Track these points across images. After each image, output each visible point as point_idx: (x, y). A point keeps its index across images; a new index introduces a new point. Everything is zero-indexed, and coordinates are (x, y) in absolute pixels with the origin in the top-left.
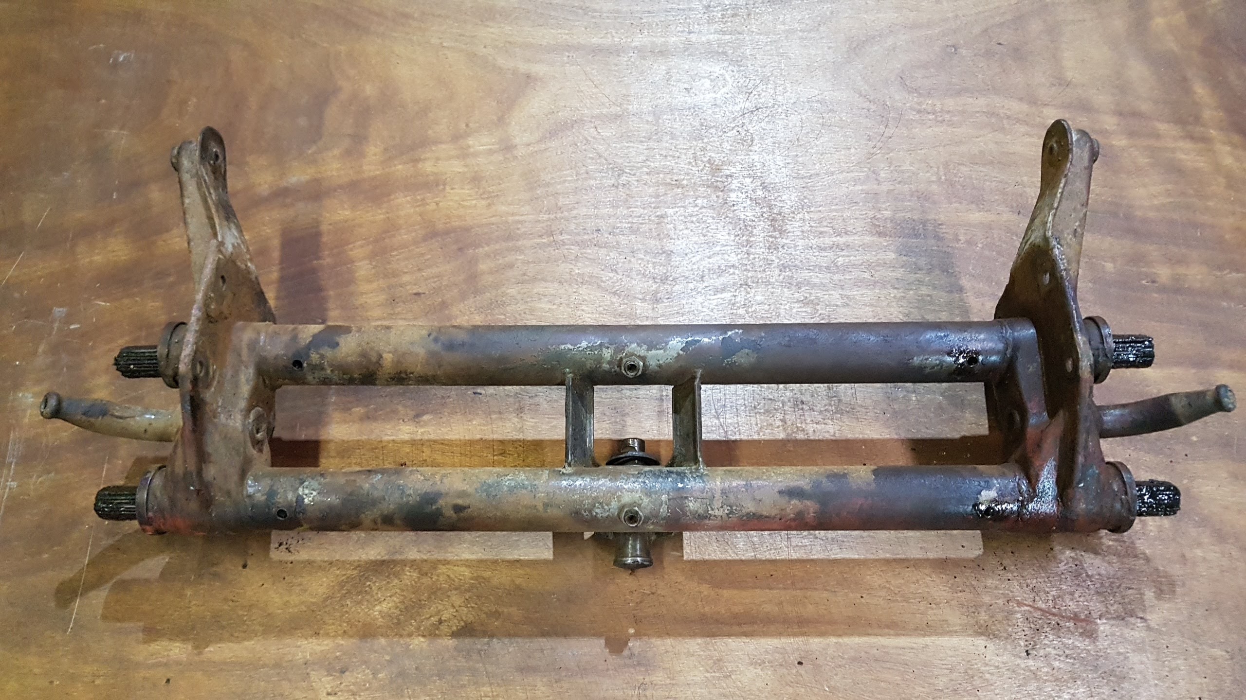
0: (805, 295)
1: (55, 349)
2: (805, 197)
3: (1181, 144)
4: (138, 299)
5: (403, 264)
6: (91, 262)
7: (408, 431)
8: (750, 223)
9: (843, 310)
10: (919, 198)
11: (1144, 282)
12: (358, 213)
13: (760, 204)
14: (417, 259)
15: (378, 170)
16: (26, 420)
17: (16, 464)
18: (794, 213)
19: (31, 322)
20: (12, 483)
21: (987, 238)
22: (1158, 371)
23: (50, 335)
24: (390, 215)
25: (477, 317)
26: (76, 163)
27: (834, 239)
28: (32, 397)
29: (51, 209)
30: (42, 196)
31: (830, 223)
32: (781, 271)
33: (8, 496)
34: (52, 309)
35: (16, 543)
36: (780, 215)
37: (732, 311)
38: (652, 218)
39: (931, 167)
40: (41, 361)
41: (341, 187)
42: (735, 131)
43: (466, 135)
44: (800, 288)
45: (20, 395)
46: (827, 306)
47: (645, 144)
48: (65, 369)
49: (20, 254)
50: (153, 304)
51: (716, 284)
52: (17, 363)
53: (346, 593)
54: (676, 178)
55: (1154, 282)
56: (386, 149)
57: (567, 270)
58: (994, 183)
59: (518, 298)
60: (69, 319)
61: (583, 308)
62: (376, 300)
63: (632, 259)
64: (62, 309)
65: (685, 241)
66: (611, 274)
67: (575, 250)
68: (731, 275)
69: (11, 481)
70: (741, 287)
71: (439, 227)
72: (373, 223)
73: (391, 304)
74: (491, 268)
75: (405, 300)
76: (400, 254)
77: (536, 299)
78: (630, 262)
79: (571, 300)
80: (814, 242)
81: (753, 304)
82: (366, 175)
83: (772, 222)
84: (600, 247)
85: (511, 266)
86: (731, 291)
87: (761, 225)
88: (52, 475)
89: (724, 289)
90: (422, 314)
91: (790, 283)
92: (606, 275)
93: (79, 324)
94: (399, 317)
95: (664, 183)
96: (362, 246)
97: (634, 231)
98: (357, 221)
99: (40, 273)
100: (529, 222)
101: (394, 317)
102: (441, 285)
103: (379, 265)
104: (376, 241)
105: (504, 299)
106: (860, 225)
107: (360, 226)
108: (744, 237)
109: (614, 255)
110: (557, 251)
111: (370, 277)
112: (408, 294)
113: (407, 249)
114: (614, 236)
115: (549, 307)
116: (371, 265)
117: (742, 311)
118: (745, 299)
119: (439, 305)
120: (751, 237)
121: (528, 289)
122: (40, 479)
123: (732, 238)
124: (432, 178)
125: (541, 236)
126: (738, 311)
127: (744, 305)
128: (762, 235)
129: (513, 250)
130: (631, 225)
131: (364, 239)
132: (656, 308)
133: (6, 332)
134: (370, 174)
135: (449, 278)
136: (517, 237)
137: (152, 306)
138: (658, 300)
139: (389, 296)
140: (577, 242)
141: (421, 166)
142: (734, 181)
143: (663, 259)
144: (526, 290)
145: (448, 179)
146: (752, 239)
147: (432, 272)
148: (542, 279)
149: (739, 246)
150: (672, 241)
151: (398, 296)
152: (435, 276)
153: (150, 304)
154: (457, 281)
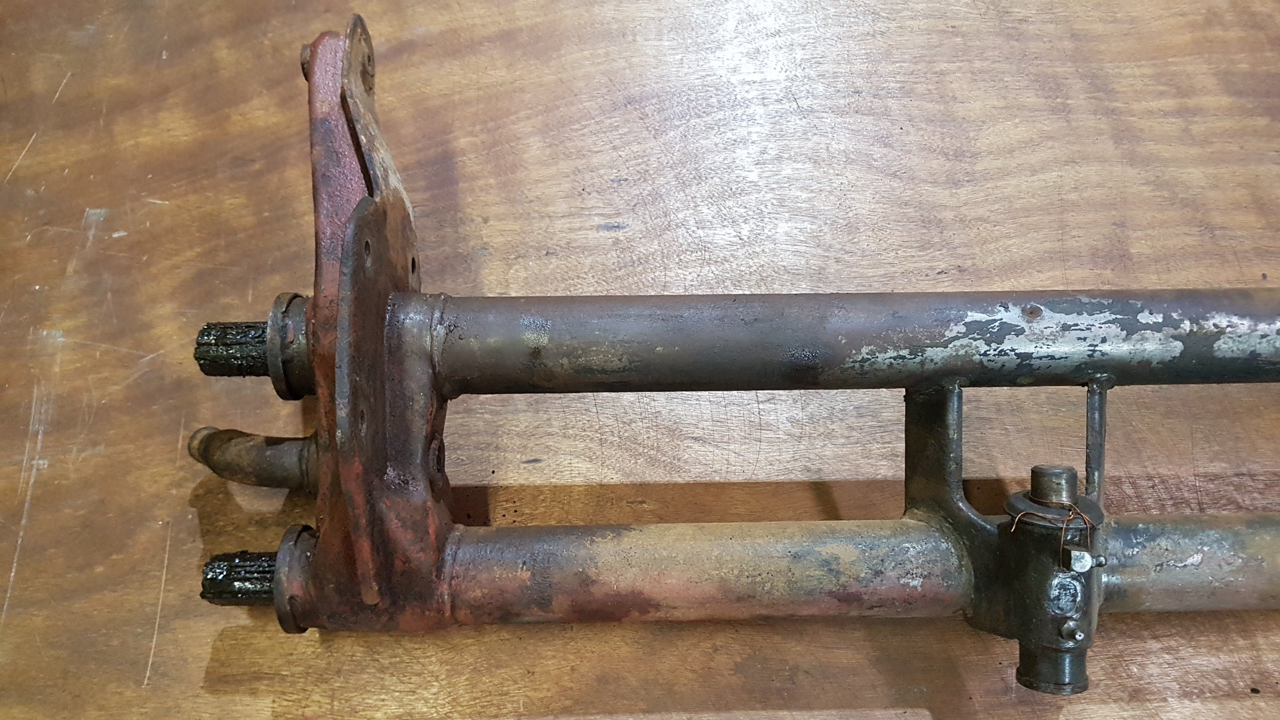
0: (1157, 174)
1: (93, 267)
4: (210, 194)
5: (590, 141)
6: (137, 145)
12: (517, 73)
14: (608, 134)
15: (537, 16)
16: (57, 369)
17: (46, 433)
19: (52, 231)
20: (41, 462)
23: (83, 246)
24: (564, 76)
25: (705, 210)
26: (105, 13)
28: (62, 336)
29: (72, 75)
30: (58, 57)
31: (1171, 80)
33: (35, 482)
34: (85, 211)
35: (52, 550)
36: (1102, 70)
37: (1061, 198)
38: (929, 76)
40: (72, 284)
41: (489, 39)
45: (45, 333)
48: (109, 295)
49: (33, 135)
50: (232, 201)
51: (1033, 162)
52: (37, 287)
54: (952, 24)
57: (823, 146)
59: (760, 183)
60: (109, 225)
61: (853, 196)
62: (558, 189)
63: (912, 130)
64: (99, 211)
65: (978, 105)
66: (885, 149)
67: (829, 119)
68: (1050, 148)
69: (39, 459)
70: (1066, 165)
71: (635, 91)
72: (540, 86)
73: (580, 195)
74: (716, 145)
75: (599, 190)
76: (585, 127)
77: (786, 185)
78: (908, 133)
79: (834, 185)
80: (1154, 105)
81: (1086, 187)
82: (521, 23)
83: (1091, 79)
84: (863, 114)
85: (744, 141)
86: (1055, 171)
87: (1077, 85)
88: (101, 448)
89: (1044, 167)
90: (628, 208)
91: (1132, 160)
92: (878, 151)
93: (125, 231)
94: (594, 213)
95: (938, 30)
96: (528, 118)
97: (907, 92)
98: (517, 84)
99: (63, 162)
100: (760, 83)
101: (587, 213)
102: (648, 168)
103: (556, 142)
104: (547, 110)
105: (740, 185)
106: (1211, 82)
107: (522, 90)
108: (1059, 100)
109: (884, 124)
110: (805, 120)
111: (545, 159)
112: (603, 181)
113: (593, 121)
114: (880, 99)
115: (805, 196)
116: (545, 142)
117: (1073, 196)
118: (1076, 181)
119: (649, 195)
120: (1067, 99)
121: (772, 171)
122: (83, 455)
123: (1042, 100)
124: (615, 26)
125: (779, 101)
126: (1069, 197)
127: (1075, 188)
128: (1082, 97)
129: (742, 120)
130: (902, 85)
131: (531, 109)
132: (956, 193)
133: (17, 244)
134: (528, 22)
135: (658, 158)
136: (747, 102)
137: (231, 204)
138: (957, 184)
139: (576, 184)
140: (830, 108)
141: (598, 11)
142: (1031, 27)
143: (953, 128)
144: (769, 173)
145: (638, 27)
146: (1069, 102)
147: (633, 151)
148: (790, 158)
149: (1053, 110)
150: (961, 104)
151: (589, 183)
152: (639, 156)
153: (228, 202)
154: (671, 162)
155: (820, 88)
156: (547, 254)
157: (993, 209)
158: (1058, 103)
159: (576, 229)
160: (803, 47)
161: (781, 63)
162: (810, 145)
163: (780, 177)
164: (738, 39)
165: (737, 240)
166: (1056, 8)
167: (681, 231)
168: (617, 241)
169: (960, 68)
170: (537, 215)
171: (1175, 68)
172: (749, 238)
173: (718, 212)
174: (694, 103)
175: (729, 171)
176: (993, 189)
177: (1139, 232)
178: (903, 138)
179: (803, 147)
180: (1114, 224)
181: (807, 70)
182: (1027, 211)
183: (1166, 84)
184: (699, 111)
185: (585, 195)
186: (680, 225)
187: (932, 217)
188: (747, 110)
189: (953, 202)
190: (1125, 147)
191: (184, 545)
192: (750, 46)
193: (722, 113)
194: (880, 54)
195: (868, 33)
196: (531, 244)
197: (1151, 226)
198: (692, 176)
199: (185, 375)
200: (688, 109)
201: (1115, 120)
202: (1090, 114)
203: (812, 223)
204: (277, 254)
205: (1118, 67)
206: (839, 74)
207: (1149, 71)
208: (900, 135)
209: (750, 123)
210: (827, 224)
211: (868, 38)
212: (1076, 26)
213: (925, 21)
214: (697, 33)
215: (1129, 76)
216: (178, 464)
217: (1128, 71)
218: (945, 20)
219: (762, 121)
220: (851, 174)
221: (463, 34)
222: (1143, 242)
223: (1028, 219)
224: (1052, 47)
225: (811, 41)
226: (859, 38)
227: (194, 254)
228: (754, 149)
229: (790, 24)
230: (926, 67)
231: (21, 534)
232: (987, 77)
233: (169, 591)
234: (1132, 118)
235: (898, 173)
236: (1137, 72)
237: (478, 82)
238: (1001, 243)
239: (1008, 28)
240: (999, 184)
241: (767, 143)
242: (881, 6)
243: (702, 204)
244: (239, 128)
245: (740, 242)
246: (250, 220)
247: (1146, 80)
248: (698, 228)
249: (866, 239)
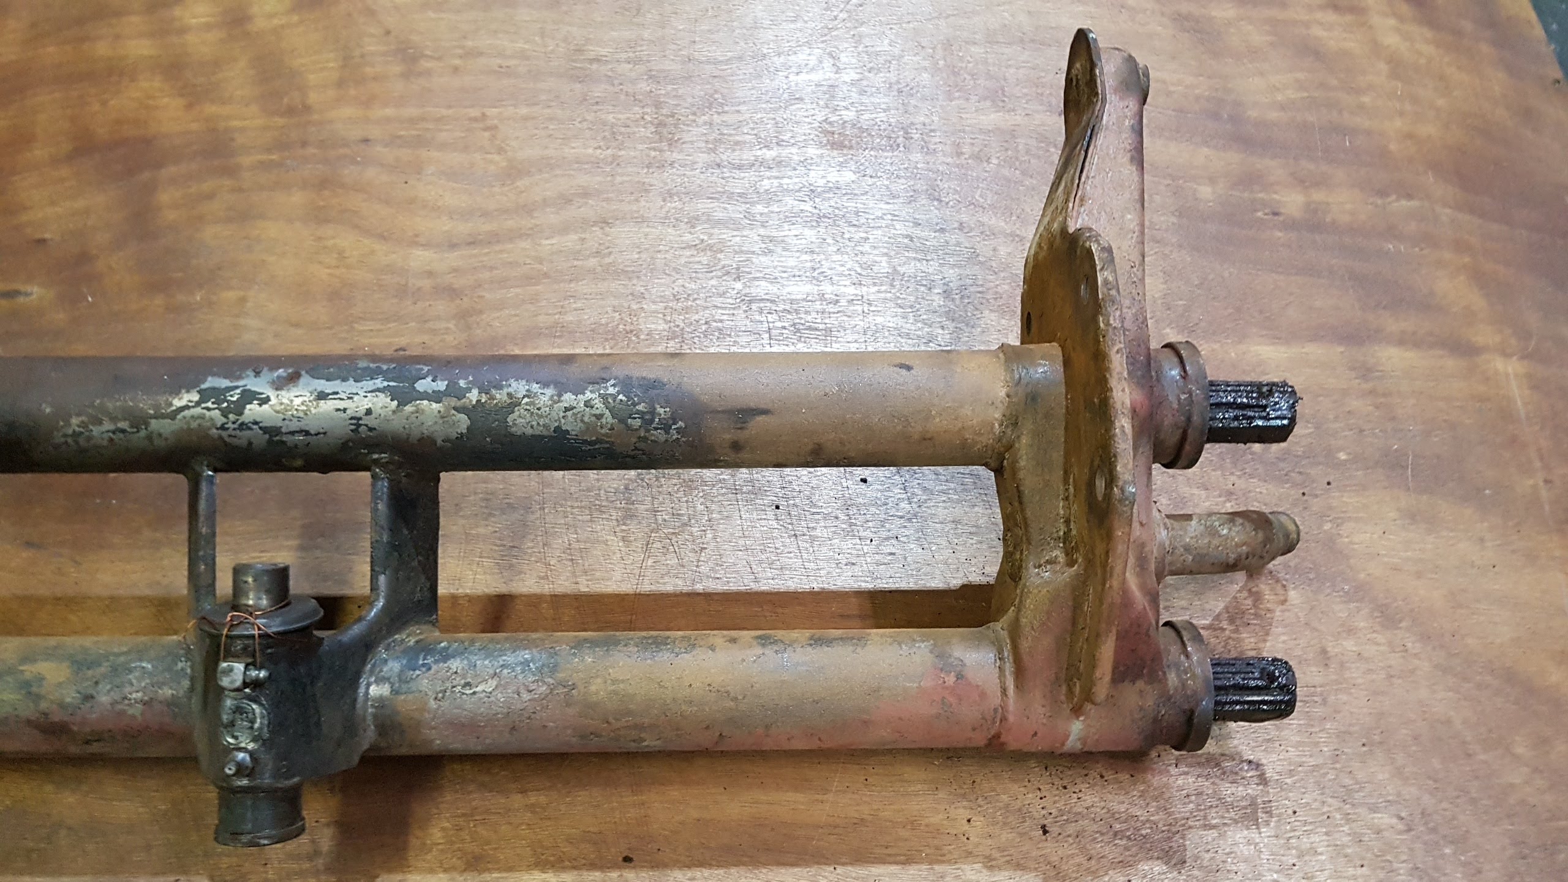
2: (716, 91)
3: (1319, 15)
8: (623, 129)
9: (763, 259)
10: (900, 91)
11: (1260, 214)
13: (640, 101)
18: (694, 114)
21: (1007, 150)
22: (1283, 349)
27: (759, 153)
32: (664, 201)
39: (923, 47)
44: (693, 227)
46: (736, 252)
55: (1276, 214)
58: (1022, 71)
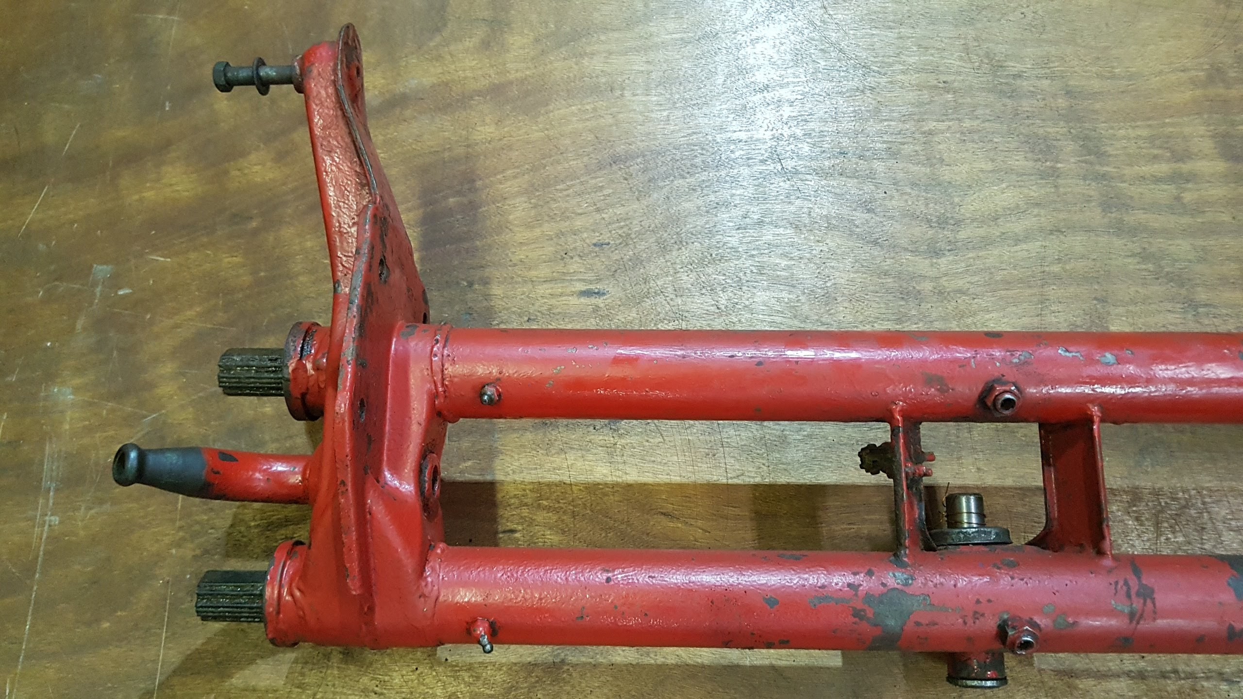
0: (1144, 246)
1: (100, 324)
4: (209, 252)
5: (574, 202)
6: (141, 200)
7: (602, 442)
12: (506, 129)
14: (592, 194)
15: (528, 68)
16: (66, 427)
17: (57, 490)
19: (62, 287)
20: (53, 518)
23: (91, 304)
24: (551, 133)
25: (685, 278)
26: (112, 61)
28: (72, 394)
29: (81, 126)
30: (67, 107)
31: (1167, 142)
33: (48, 538)
34: (92, 266)
35: (63, 605)
36: (1095, 131)
37: (1042, 270)
38: (917, 136)
40: (81, 341)
41: (479, 93)
42: (1018, 13)
43: (647, 18)
45: (56, 390)
47: (897, 31)
48: (115, 353)
49: (44, 188)
50: (230, 259)
51: (1016, 230)
52: (49, 344)
53: (537, 682)
54: (944, 80)
56: (537, 40)
57: (805, 210)
59: (740, 249)
60: (115, 282)
61: (832, 264)
62: (541, 253)
63: (895, 194)
64: (105, 267)
65: (965, 168)
66: (867, 214)
67: (813, 182)
68: (1035, 216)
69: (52, 515)
70: (1051, 234)
71: (621, 149)
72: (528, 143)
73: (563, 259)
74: (699, 208)
75: (581, 254)
76: (569, 187)
77: (766, 251)
78: (892, 198)
79: (814, 252)
80: (1146, 169)
81: (1070, 259)
82: (512, 76)
83: (1084, 141)
84: (847, 177)
85: (726, 204)
86: (1038, 240)
87: (1070, 146)
88: (107, 507)
89: (1027, 237)
90: (608, 273)
91: (1120, 229)
92: (860, 216)
93: (130, 288)
94: (575, 278)
95: (929, 86)
96: (515, 177)
97: (893, 153)
98: (505, 141)
99: (71, 216)
100: (746, 142)
101: (569, 278)
102: (630, 232)
103: (541, 203)
104: (534, 169)
105: (720, 251)
106: (1207, 145)
107: (510, 148)
108: (1048, 163)
109: (869, 187)
110: (788, 182)
111: (530, 220)
112: (585, 245)
113: (578, 181)
114: (866, 161)
115: (784, 263)
116: (530, 203)
117: (1056, 268)
118: (1060, 251)
119: (630, 260)
120: (1057, 162)
121: (753, 237)
122: (93, 512)
123: (1031, 164)
124: (604, 80)
125: (763, 162)
126: (1052, 269)
127: (1059, 259)
128: (1072, 160)
129: (726, 182)
130: (889, 145)
131: (518, 167)
132: (936, 263)
133: (29, 299)
134: (519, 75)
135: (641, 222)
136: (731, 163)
137: (229, 263)
138: (936, 253)
139: (559, 247)
140: (814, 170)
141: (587, 64)
142: (1025, 83)
143: (938, 193)
144: (750, 238)
145: (627, 81)
146: (1059, 165)
147: (615, 214)
148: (771, 223)
149: (1043, 175)
150: (948, 167)
151: (572, 247)
152: (621, 218)
153: (226, 260)
154: (653, 226)
155: (806, 149)
156: (528, 321)
157: (973, 281)
158: (1046, 167)
159: (557, 295)
160: (791, 103)
161: (768, 121)
162: (792, 208)
163: (760, 243)
164: (726, 95)
165: (713, 309)
166: (1053, 62)
167: (660, 299)
168: (597, 309)
169: (949, 127)
170: (520, 279)
171: (1171, 129)
172: (726, 307)
173: (697, 279)
174: (678, 163)
175: (710, 236)
176: (974, 259)
177: (1121, 308)
178: (887, 202)
179: (786, 211)
180: (1095, 299)
181: (793, 129)
182: (1007, 283)
183: (1160, 147)
184: (683, 171)
185: (568, 260)
186: (659, 292)
187: (911, 288)
188: (731, 170)
189: (933, 272)
190: (1113, 215)
191: (182, 604)
192: (737, 102)
193: (706, 173)
194: (869, 111)
195: (858, 88)
196: (514, 309)
197: (1133, 302)
198: (672, 241)
199: (185, 436)
200: (673, 171)
201: (1105, 186)
202: (1080, 179)
203: (790, 292)
204: (272, 315)
205: (1112, 128)
206: (825, 133)
207: (1145, 133)
208: (884, 199)
209: (733, 185)
210: (804, 293)
211: (857, 94)
212: (1071, 83)
213: (917, 75)
214: (685, 88)
215: (1124, 137)
216: (178, 524)
217: (1122, 132)
218: (937, 74)
219: (745, 184)
220: (833, 242)
221: (454, 88)
222: (1124, 318)
223: (1009, 292)
224: (1046, 105)
225: (799, 97)
226: (848, 94)
227: (194, 313)
228: (737, 212)
229: (779, 78)
230: (915, 126)
231: (35, 588)
232: (976, 137)
233: (169, 649)
234: (1122, 185)
235: (880, 241)
236: (1132, 133)
237: (467, 139)
238: (979, 317)
239: (1001, 84)
240: (980, 254)
241: (749, 207)
242: (872, 59)
243: (682, 270)
244: (237, 184)
245: (717, 311)
246: (246, 279)
247: (1140, 143)
248: (676, 296)
249: (843, 311)
